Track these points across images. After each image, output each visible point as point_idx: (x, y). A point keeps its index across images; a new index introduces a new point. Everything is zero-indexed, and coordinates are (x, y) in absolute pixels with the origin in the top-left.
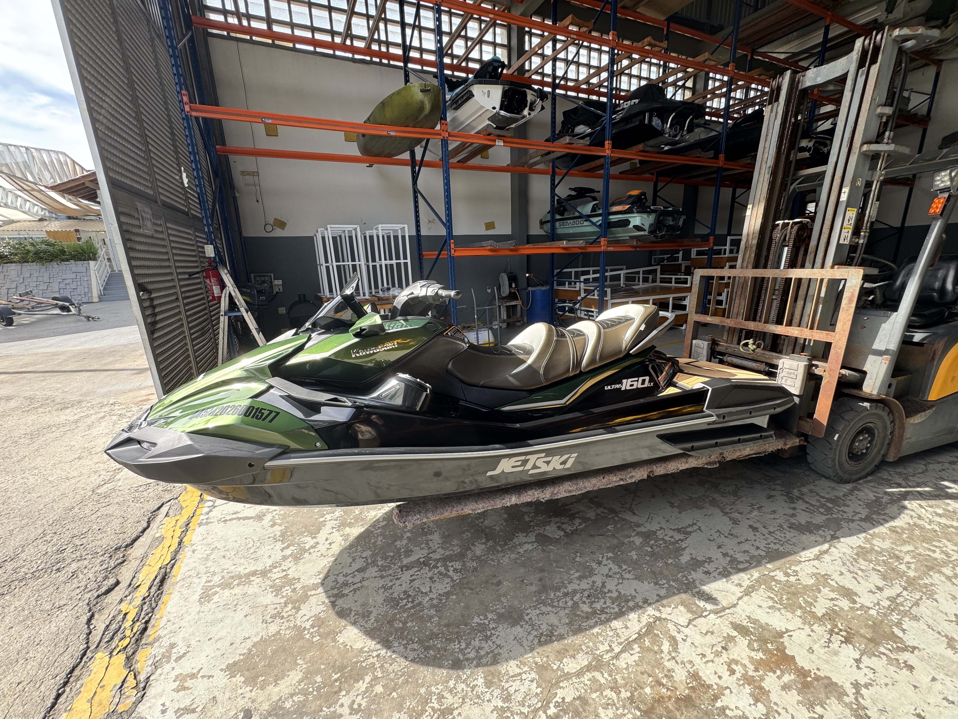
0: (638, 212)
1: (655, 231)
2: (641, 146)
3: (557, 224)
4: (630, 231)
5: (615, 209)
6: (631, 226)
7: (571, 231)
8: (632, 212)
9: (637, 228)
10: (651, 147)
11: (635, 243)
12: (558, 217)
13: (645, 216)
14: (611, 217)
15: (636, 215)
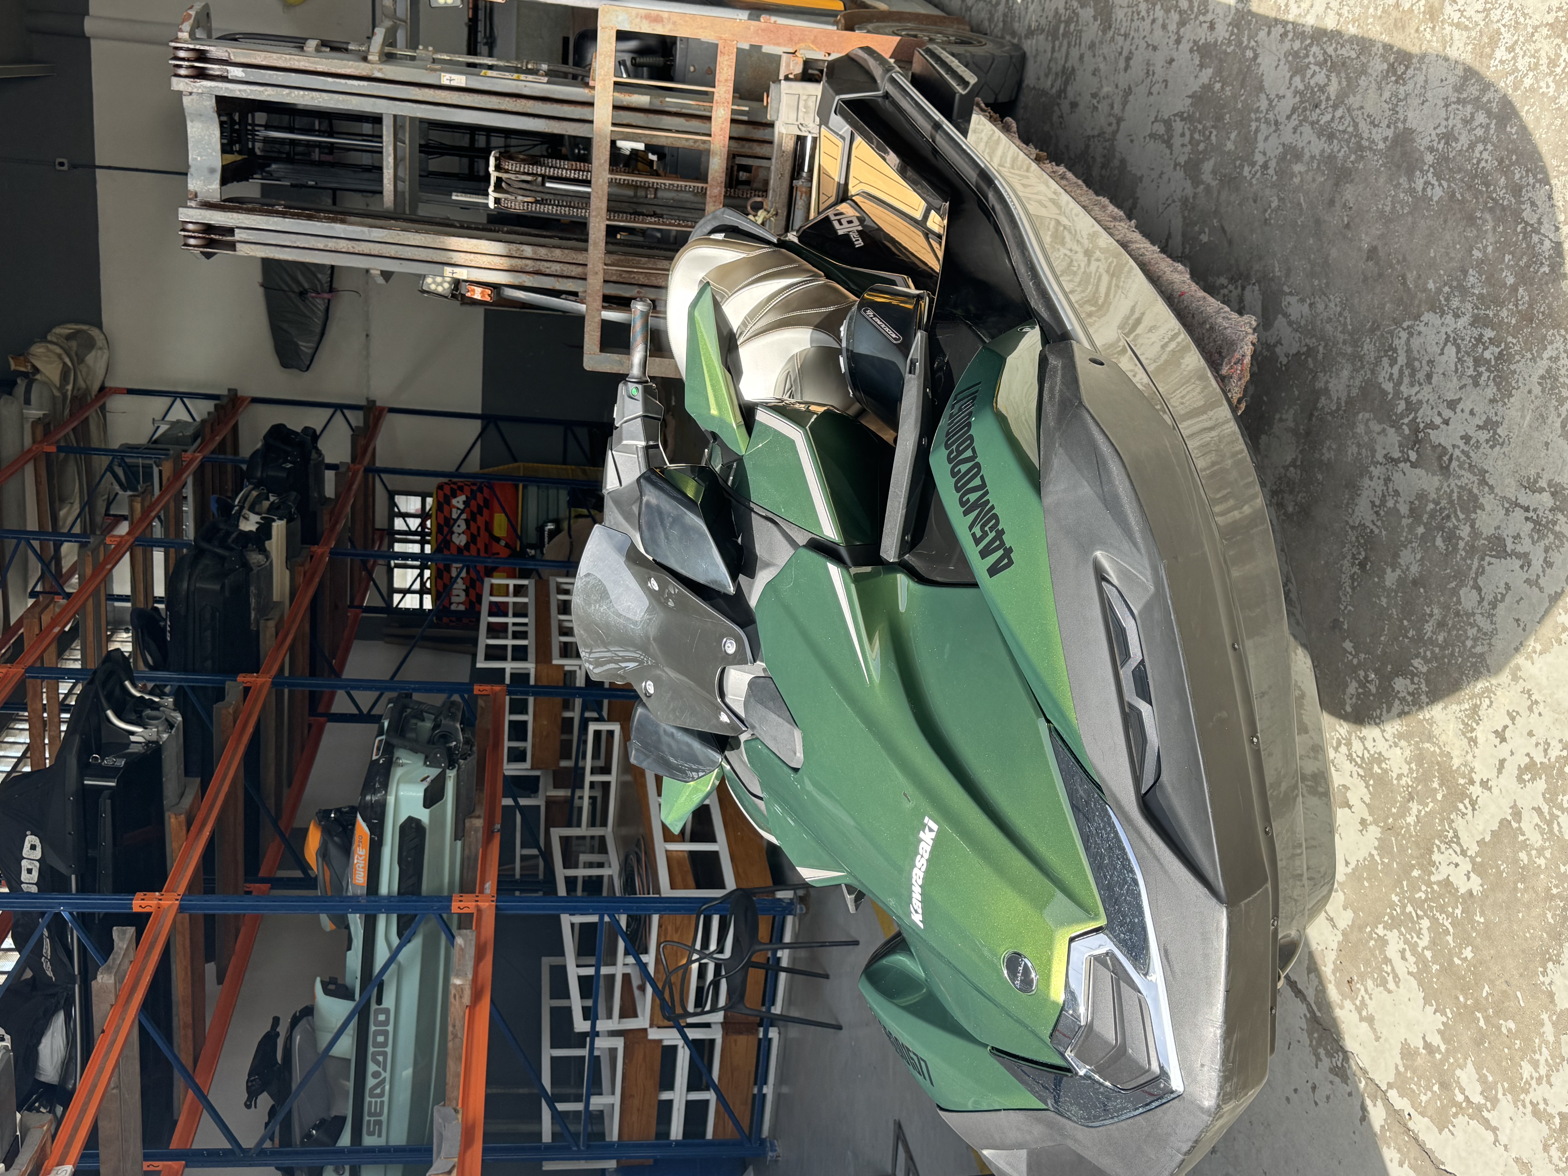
0: (385, 786)
1: (450, 753)
2: (174, 822)
3: (369, 1141)
4: (438, 821)
5: (360, 877)
6: (423, 815)
7: (406, 1073)
8: (382, 806)
9: (433, 797)
10: (182, 795)
11: (479, 823)
12: (345, 1140)
13: (398, 773)
14: (384, 890)
15: (391, 799)
